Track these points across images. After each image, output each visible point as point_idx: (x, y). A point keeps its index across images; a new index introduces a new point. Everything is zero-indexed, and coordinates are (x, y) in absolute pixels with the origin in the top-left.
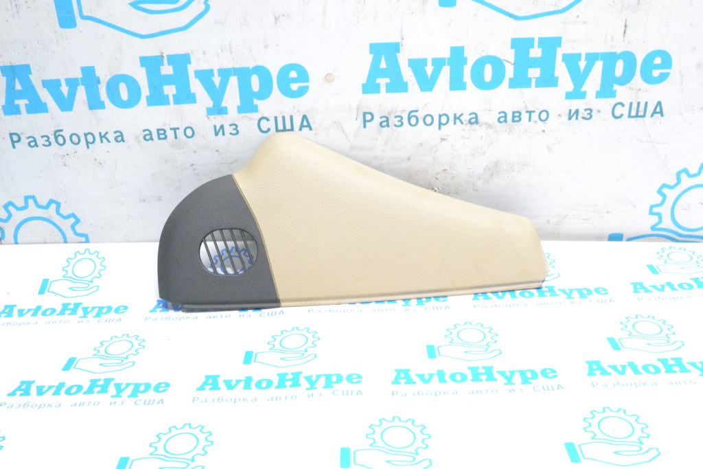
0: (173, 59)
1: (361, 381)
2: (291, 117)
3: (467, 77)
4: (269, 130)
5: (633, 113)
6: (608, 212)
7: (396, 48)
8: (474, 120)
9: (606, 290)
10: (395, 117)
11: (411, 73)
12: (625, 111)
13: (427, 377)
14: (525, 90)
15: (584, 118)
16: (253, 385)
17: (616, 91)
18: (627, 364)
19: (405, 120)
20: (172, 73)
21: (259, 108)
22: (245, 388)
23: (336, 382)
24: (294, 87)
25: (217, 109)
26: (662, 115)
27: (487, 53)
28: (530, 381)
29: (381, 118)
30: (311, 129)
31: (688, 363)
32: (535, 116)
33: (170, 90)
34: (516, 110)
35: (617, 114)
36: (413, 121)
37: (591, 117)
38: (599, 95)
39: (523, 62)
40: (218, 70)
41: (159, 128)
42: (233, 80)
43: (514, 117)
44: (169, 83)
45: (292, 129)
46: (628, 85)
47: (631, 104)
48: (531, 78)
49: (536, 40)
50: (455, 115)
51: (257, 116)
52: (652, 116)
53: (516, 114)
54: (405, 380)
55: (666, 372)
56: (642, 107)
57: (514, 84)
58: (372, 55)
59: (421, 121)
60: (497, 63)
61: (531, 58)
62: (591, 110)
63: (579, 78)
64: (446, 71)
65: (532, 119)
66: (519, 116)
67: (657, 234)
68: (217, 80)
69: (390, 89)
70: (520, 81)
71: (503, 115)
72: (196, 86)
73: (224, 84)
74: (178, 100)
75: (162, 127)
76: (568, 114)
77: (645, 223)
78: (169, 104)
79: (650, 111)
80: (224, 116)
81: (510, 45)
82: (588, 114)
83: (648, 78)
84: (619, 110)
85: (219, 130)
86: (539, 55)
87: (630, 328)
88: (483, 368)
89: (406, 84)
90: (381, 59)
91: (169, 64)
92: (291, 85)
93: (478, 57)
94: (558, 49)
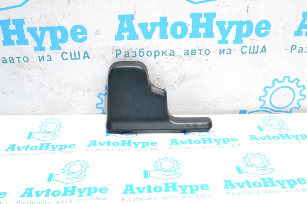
0: (15, 22)
1: (107, 192)
2: (79, 52)
3: (168, 32)
4: (67, 59)
5: (252, 51)
6: (239, 100)
7: (132, 17)
8: (172, 54)
10: (133, 52)
11: (140, 30)
12: (247, 50)
13: (141, 189)
14: (198, 39)
15: (227, 53)
16: (50, 194)
17: (243, 40)
18: (245, 182)
19: (137, 54)
20: (15, 29)
21: (62, 47)
22: (45, 196)
23: (94, 192)
24: (80, 37)
25: (40, 48)
26: (266, 52)
27: (178, 20)
28: (195, 191)
29: (125, 52)
30: (89, 58)
31: (276, 181)
32: (203, 52)
33: (14, 38)
34: (193, 49)
35: (244, 51)
36: (141, 54)
37: (231, 53)
38: (235, 42)
39: (196, 25)
40: (39, 28)
41: (10, 57)
42: (48, 33)
43: (192, 52)
44: (14, 34)
45: (79, 58)
46: (249, 37)
47: (250, 47)
48: (200, 33)
49: (203, 14)
50: (163, 51)
51: (61, 51)
52: (261, 53)
53: (193, 51)
54: (130, 191)
56: (256, 48)
57: (192, 36)
58: (119, 21)
59: (145, 54)
60: (184, 26)
61: (201, 23)
62: (231, 50)
63: (225, 33)
64: (158, 29)
65: (201, 54)
66: (195, 52)
67: (263, 110)
68: (39, 33)
69: (129, 38)
70: (195, 35)
71: (187, 51)
72: (28, 36)
73: (43, 35)
74: (19, 43)
75: (11, 57)
76: (219, 51)
77: (257, 105)
78: (14, 45)
79: (259, 51)
80: (43, 51)
81: (190, 16)
82: (229, 51)
83: (259, 34)
84: (244, 50)
85: (41, 59)
86: (205, 22)
87: (247, 161)
88: (171, 183)
89: (137, 36)
90: (124, 23)
91: (13, 24)
92: (78, 36)
93: (174, 22)
94: (214, 18)
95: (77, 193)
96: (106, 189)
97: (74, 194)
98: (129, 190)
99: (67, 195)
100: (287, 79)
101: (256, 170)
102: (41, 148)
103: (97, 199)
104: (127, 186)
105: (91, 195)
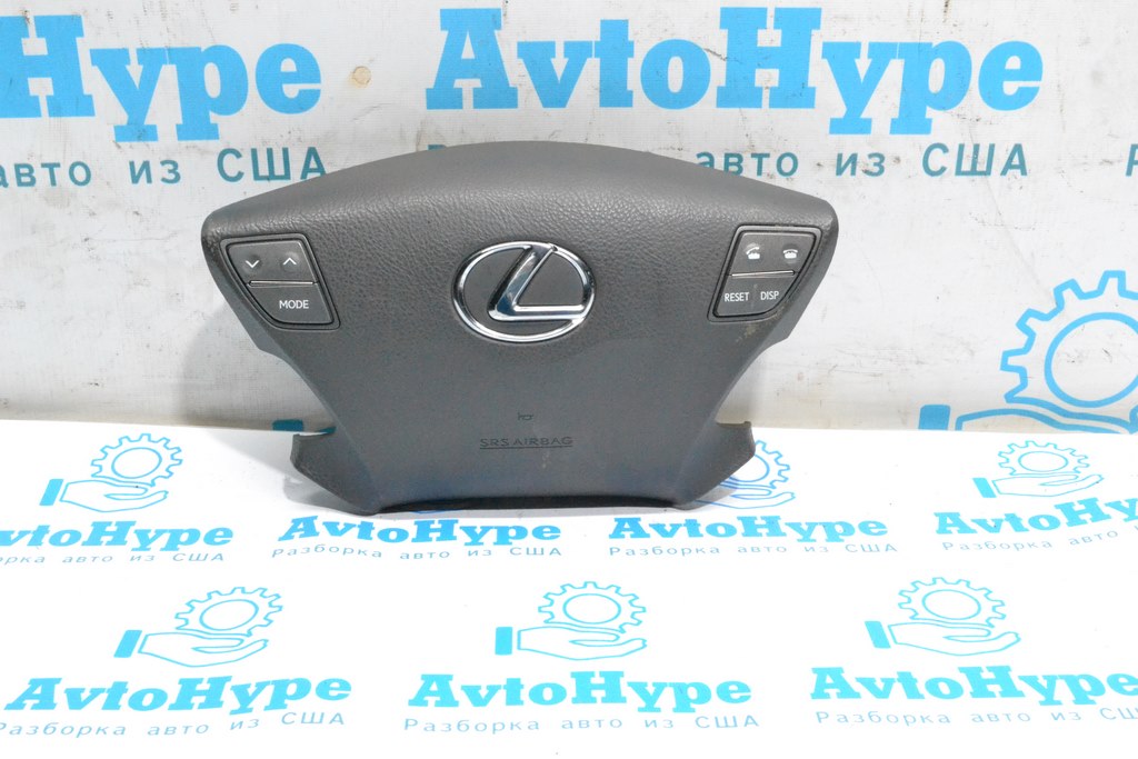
0: (47, 26)
2: (285, 151)
4: (240, 175)
5: (966, 166)
7: (493, 19)
9: (884, 527)
11: (523, 70)
12: (949, 161)
13: (483, 693)
14: (750, 112)
15: (866, 172)
18: (896, 677)
20: (45, 53)
21: (221, 130)
24: (291, 91)
25: (137, 130)
26: (1024, 173)
27: (673, 34)
28: (693, 705)
30: (325, 174)
31: (1021, 678)
32: (769, 165)
34: (731, 151)
35: (933, 166)
37: (882, 170)
39: (744, 56)
40: (138, 51)
41: (19, 162)
42: (169, 73)
43: (727, 164)
44: (38, 74)
45: (287, 176)
46: (955, 110)
47: (961, 147)
48: (760, 89)
49: (771, 13)
51: (216, 146)
52: (1004, 173)
53: (732, 160)
54: (438, 699)
55: (974, 695)
56: (984, 154)
57: (726, 98)
60: (693, 56)
61: (762, 48)
62: (882, 157)
63: (856, 92)
65: (764, 170)
66: (738, 164)
67: (1018, 409)
68: (135, 70)
69: (482, 100)
70: (738, 94)
71: (706, 159)
72: (94, 82)
73: (150, 79)
74: (57, 109)
75: (26, 161)
76: (835, 162)
77: (992, 387)
79: (998, 165)
80: (150, 143)
81: (718, 20)
82: (875, 164)
83: (994, 98)
84: (938, 158)
85: (139, 173)
86: (777, 43)
87: (916, 604)
88: (602, 674)
89: (514, 92)
90: (464, 40)
91: (39, 35)
92: (285, 86)
93: (655, 42)
94: (814, 32)
95: (229, 699)
96: (345, 686)
97: (218, 704)
98: (433, 694)
99: (190, 707)
100: (1113, 283)
101: (948, 638)
102: (94, 540)
103: (308, 719)
104: (428, 679)
105: (285, 707)
